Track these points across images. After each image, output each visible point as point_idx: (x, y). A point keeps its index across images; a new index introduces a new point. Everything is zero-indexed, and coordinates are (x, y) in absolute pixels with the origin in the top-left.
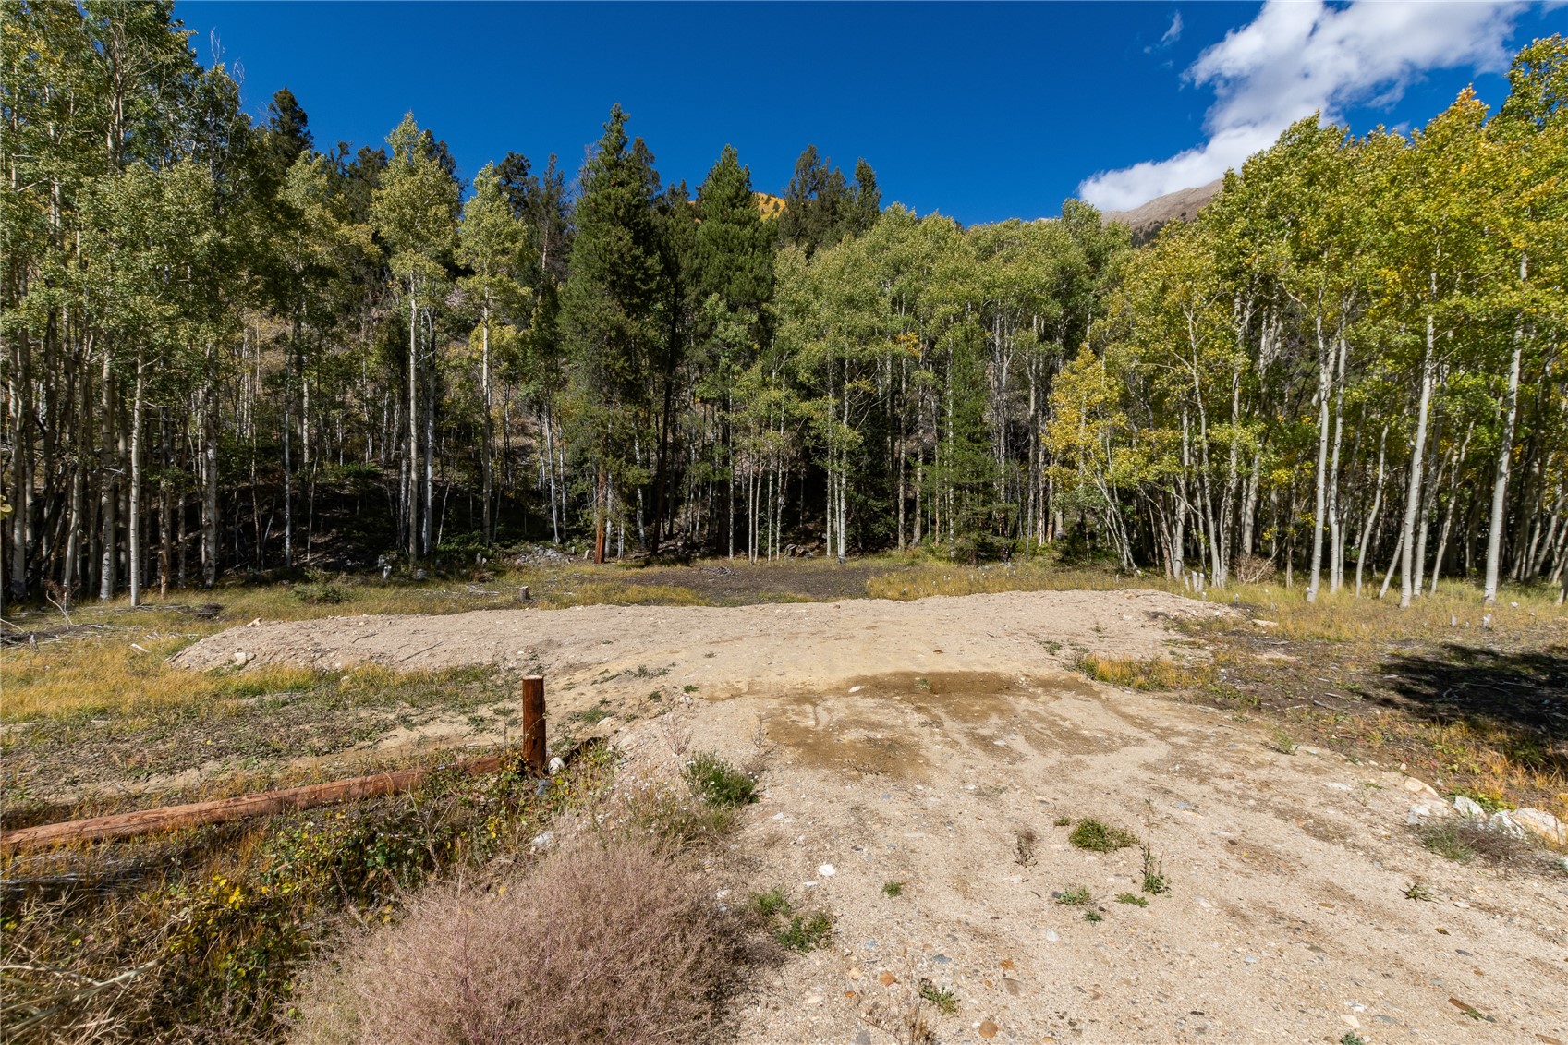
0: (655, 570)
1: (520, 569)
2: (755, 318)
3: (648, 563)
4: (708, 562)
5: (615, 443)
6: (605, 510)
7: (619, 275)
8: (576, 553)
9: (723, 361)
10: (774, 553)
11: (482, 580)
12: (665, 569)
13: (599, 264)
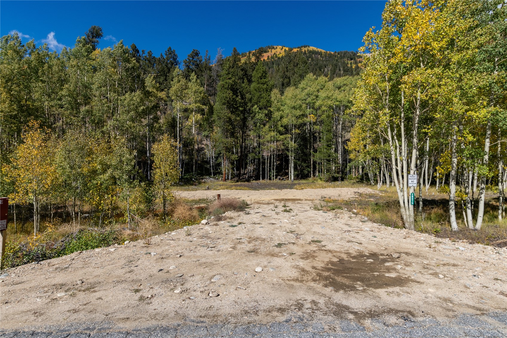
0: (239, 183)
1: (204, 182)
2: (267, 112)
3: (237, 181)
4: (254, 181)
5: (229, 149)
6: (225, 167)
7: (229, 104)
8: (218, 179)
9: (258, 124)
10: (273, 179)
11: (196, 185)
12: (242, 183)
13: (224, 101)
